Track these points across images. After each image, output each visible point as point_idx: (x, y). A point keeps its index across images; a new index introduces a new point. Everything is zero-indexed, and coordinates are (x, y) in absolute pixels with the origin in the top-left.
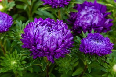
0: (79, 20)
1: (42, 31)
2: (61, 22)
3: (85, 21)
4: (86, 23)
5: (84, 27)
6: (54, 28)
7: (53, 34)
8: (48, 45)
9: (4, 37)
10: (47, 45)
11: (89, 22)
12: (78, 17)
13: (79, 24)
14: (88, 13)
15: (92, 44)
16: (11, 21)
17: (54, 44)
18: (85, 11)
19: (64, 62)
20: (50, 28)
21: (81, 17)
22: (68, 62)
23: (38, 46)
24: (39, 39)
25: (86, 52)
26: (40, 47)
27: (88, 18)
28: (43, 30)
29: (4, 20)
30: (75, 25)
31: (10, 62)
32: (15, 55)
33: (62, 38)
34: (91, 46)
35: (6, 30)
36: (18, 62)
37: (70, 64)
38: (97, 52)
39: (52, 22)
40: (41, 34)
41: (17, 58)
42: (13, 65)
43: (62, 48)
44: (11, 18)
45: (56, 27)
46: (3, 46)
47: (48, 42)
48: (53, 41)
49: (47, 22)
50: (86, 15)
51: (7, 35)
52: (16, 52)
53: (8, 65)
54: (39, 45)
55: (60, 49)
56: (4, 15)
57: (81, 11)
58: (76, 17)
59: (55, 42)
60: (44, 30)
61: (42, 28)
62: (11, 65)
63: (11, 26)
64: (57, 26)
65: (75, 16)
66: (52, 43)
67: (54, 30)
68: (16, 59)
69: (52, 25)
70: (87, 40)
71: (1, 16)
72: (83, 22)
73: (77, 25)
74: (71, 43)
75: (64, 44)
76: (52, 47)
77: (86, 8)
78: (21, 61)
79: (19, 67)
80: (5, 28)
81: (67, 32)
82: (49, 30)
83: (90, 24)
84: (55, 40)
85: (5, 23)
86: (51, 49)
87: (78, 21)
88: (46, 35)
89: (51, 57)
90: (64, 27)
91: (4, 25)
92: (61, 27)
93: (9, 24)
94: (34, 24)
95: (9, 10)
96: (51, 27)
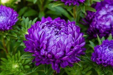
0: (97, 20)
1: (48, 34)
2: (72, 24)
3: (103, 23)
4: (104, 26)
5: (102, 29)
6: (63, 31)
7: (61, 38)
8: (54, 52)
9: (7, 36)
10: (52, 51)
11: (108, 24)
12: (95, 17)
13: (96, 26)
14: (108, 13)
15: (106, 54)
16: (15, 18)
17: (60, 50)
18: (105, 10)
19: (75, 71)
20: (58, 30)
21: (99, 17)
22: (79, 70)
23: (41, 51)
24: (44, 43)
25: (98, 62)
26: (44, 53)
27: (107, 20)
28: (49, 32)
29: (7, 16)
30: (91, 26)
31: (12, 65)
32: (18, 57)
33: (70, 44)
34: (105, 55)
35: (8, 28)
36: (20, 66)
37: (81, 73)
38: (111, 63)
39: (62, 23)
40: (46, 38)
41: (19, 61)
42: (14, 69)
43: (70, 56)
44: (16, 14)
45: (65, 30)
46: (6, 45)
47: (53, 47)
48: (60, 47)
49: (55, 23)
50: (106, 15)
51: (10, 35)
52: (19, 54)
53: (9, 69)
54: (43, 50)
55: (67, 57)
56: (8, 10)
57: (101, 9)
58: (94, 17)
59: (62, 48)
60: (51, 33)
61: (49, 30)
62: (12, 69)
63: (15, 24)
64: (67, 29)
65: (92, 16)
66: (59, 49)
67: (62, 33)
68: (19, 63)
69: (61, 27)
70: (102, 48)
71: (5, 11)
72: (100, 24)
73: (93, 27)
74: (81, 51)
75: (72, 52)
76: (57, 54)
77: (107, 6)
78: (24, 65)
79: (21, 72)
80: (8, 25)
81: (79, 36)
82: (56, 32)
83: (109, 27)
84: (62, 45)
85: (8, 20)
86: (56, 56)
87: (95, 23)
88: (52, 39)
89: (56, 65)
90: (75, 30)
91: (7, 22)
92: (71, 31)
93: (13, 21)
94: (41, 25)
95: (17, 3)
96: (60, 29)
